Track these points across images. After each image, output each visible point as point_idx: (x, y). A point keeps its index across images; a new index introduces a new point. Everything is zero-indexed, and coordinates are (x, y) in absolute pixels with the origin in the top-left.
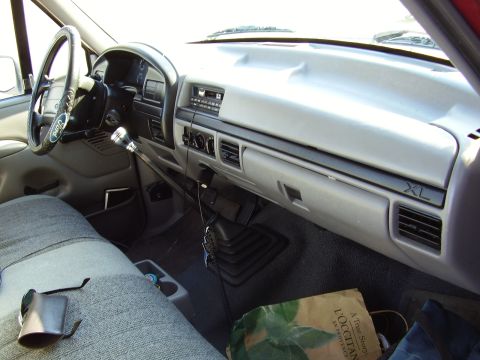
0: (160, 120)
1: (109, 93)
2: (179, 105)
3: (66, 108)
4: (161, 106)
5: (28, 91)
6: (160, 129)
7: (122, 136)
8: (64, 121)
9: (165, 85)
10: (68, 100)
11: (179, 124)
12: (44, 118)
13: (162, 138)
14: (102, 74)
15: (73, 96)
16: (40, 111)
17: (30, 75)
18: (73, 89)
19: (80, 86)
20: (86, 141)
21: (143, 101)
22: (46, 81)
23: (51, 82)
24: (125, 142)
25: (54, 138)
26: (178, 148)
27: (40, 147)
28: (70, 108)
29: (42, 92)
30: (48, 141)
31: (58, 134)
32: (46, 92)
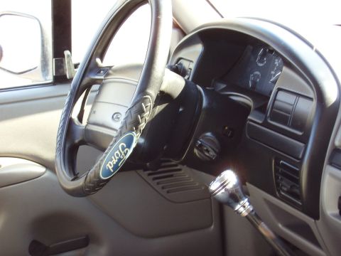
0: (300, 165)
1: (205, 103)
2: (337, 143)
3: (136, 123)
4: (304, 139)
5: (60, 79)
6: (298, 181)
7: (230, 186)
8: (129, 146)
9: (314, 104)
10: (141, 112)
11: (332, 175)
12: (86, 131)
13: (298, 196)
14: (190, 66)
15: (151, 104)
16: (80, 117)
17: (67, 53)
18: (153, 93)
19: (163, 88)
20: (144, 174)
21: (265, 124)
22: (98, 70)
23: (107, 71)
24: (234, 197)
25: (108, 172)
26: (325, 218)
27: (80, 182)
28: (143, 125)
29: (88, 87)
30: (97, 175)
31: (116, 166)
32: (95, 87)
